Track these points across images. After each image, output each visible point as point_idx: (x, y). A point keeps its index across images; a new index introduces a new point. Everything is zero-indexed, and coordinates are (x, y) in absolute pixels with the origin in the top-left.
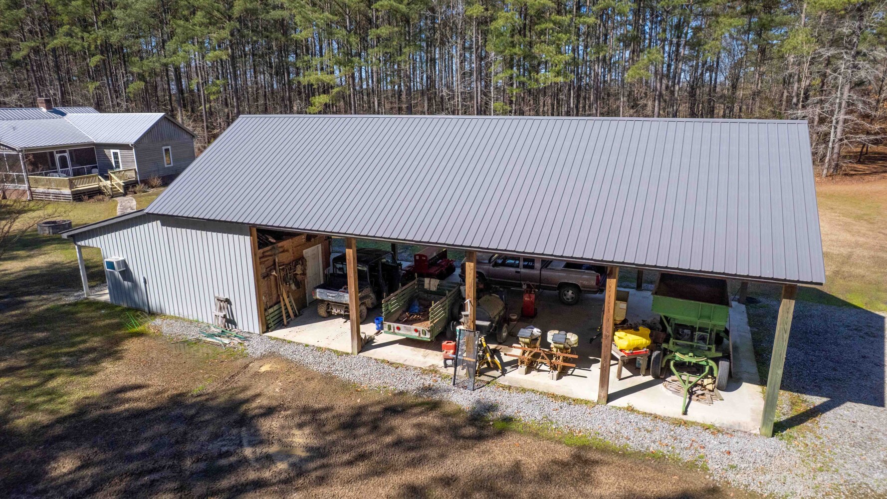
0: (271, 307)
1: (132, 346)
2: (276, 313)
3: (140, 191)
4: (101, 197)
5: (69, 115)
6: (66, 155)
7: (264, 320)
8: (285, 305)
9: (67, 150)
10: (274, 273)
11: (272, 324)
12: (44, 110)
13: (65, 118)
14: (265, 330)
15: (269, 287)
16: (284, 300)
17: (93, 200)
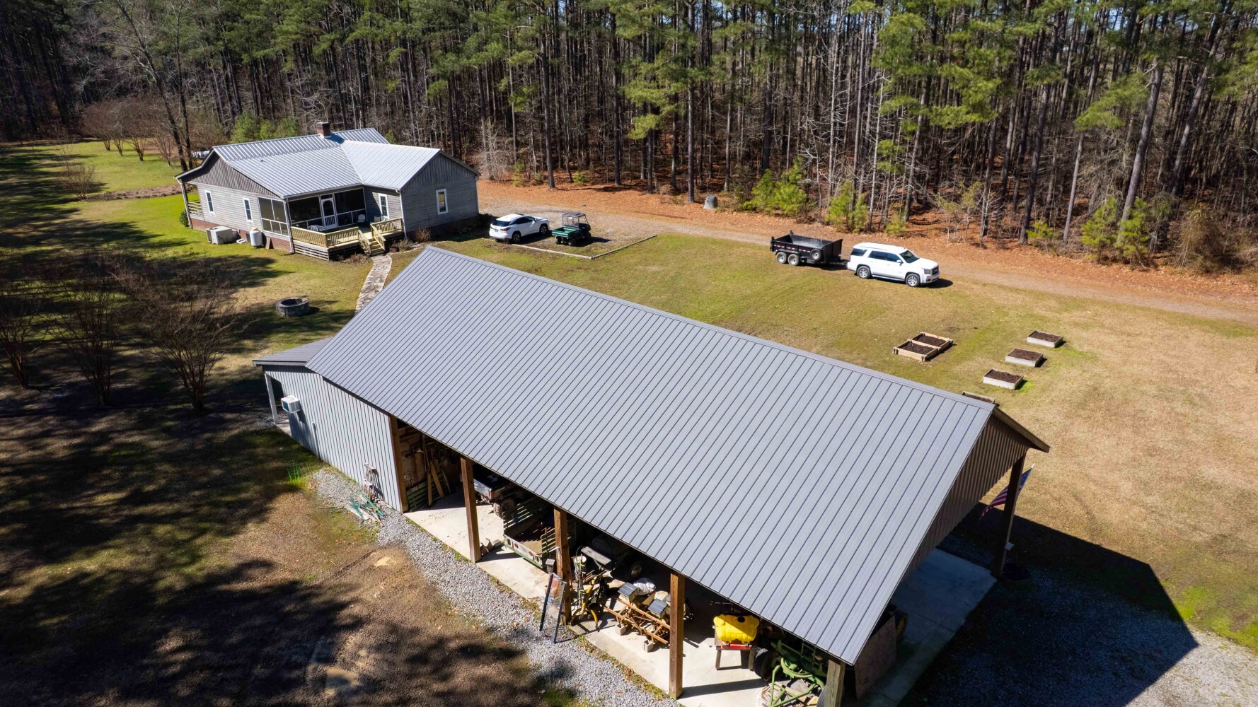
0: (415, 485)
1: (284, 504)
2: (422, 491)
3: (403, 248)
4: (357, 256)
5: (347, 142)
6: (332, 200)
7: (405, 498)
8: (433, 483)
9: (333, 194)
10: (419, 451)
11: (415, 504)
12: (322, 137)
13: (343, 145)
14: (406, 509)
15: (414, 465)
16: (432, 477)
17: (349, 260)
